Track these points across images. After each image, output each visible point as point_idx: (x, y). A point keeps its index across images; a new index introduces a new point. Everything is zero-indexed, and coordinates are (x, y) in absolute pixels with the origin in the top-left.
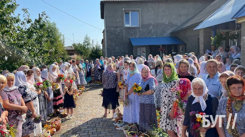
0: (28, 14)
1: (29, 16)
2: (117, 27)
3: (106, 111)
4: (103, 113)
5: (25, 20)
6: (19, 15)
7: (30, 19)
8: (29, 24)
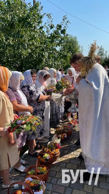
0: (51, 20)
1: (52, 21)
5: (49, 25)
6: (45, 24)
7: (53, 25)
8: (52, 29)
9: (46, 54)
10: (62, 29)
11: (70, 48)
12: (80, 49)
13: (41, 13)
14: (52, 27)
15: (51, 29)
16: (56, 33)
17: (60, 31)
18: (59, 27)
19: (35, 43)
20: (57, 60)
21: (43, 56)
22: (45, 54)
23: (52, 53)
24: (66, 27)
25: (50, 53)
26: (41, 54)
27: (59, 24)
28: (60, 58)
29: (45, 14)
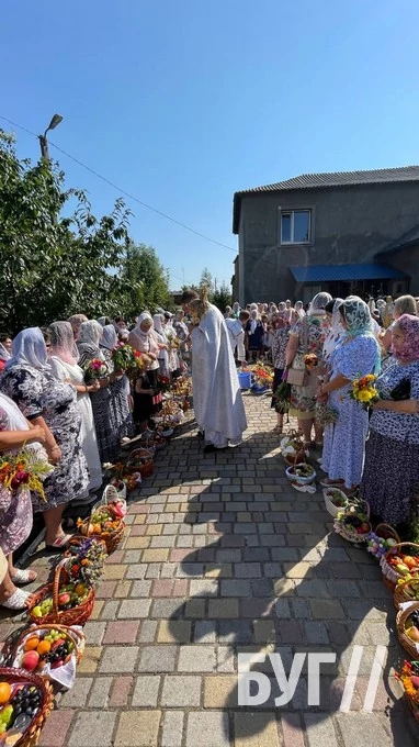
0: (88, 205)
1: (89, 208)
2: (264, 246)
3: (281, 421)
4: (274, 423)
5: (83, 218)
7: (93, 217)
8: (92, 227)
9: (79, 284)
10: (116, 227)
11: (142, 270)
12: (164, 274)
13: (63, 189)
14: (90, 223)
15: (88, 226)
16: (101, 236)
17: (110, 232)
18: (109, 223)
19: (48, 258)
20: (109, 298)
21: (69, 288)
22: (75, 283)
23: (94, 283)
24: (125, 223)
25: (89, 282)
26: (63, 284)
27: (108, 216)
28: (117, 294)
29: (71, 191)
